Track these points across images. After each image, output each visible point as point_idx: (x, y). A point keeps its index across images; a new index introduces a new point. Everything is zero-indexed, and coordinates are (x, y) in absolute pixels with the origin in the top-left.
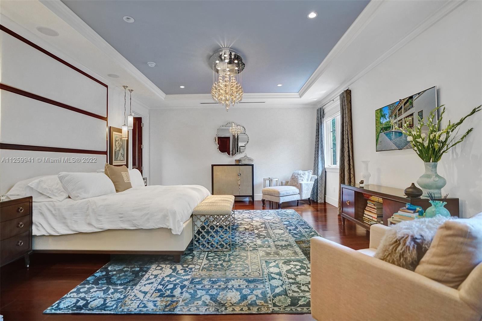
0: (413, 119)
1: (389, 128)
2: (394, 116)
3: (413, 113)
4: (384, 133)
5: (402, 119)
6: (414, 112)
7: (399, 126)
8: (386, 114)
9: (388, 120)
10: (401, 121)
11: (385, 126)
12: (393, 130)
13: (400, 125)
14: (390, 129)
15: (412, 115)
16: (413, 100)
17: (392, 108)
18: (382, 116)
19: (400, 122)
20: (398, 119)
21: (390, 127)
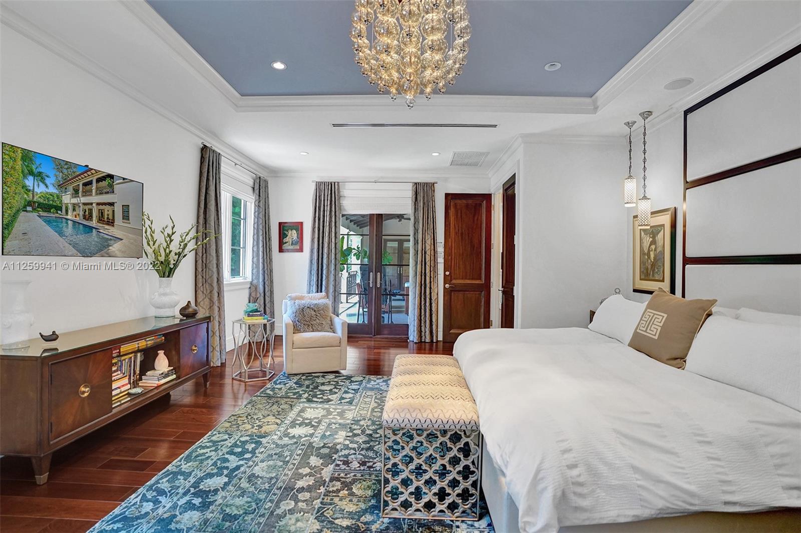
0: (113, 211)
1: (57, 210)
2: (70, 188)
3: (114, 203)
4: (36, 214)
5: (91, 204)
6: (116, 202)
7: (85, 213)
8: (48, 177)
9: (52, 190)
10: (90, 207)
11: (42, 201)
12: (69, 217)
13: (87, 213)
14: (59, 212)
15: (112, 204)
16: (113, 183)
17: (65, 171)
18: (31, 173)
19: (87, 207)
20: (84, 200)
21: (59, 208)
